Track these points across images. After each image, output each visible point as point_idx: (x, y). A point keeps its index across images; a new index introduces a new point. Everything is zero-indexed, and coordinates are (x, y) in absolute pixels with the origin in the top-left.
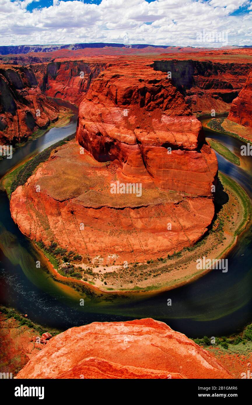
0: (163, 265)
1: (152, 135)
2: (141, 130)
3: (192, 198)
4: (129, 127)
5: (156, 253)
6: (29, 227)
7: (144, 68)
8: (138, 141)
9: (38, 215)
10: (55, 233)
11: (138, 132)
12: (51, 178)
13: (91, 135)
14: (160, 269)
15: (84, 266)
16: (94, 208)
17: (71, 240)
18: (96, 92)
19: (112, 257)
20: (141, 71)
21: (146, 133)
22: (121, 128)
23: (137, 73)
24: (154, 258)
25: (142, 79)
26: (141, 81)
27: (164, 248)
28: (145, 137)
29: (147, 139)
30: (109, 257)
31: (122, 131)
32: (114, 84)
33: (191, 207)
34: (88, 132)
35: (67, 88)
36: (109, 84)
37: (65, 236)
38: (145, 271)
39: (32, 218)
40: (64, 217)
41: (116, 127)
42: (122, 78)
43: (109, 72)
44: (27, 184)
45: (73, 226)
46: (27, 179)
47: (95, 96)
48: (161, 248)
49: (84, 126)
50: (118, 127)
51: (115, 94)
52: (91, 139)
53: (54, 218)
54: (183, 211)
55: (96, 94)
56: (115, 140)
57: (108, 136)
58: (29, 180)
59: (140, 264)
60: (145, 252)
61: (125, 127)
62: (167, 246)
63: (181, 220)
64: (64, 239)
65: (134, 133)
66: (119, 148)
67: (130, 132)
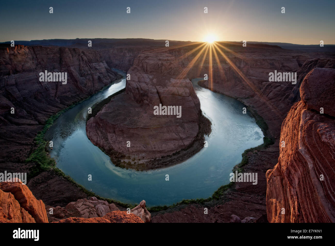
0: (171, 159)
1: (165, 89)
2: (160, 86)
3: (187, 123)
4: (153, 85)
5: (166, 152)
6: (96, 140)
7: (163, 53)
8: (158, 93)
9: (102, 133)
10: (111, 143)
11: (158, 87)
12: (110, 113)
13: (133, 89)
14: (168, 161)
15: (127, 161)
16: (133, 129)
17: (120, 146)
18: (136, 65)
19: (143, 155)
20: (161, 54)
21: (162, 88)
22: (149, 85)
23: (158, 55)
24: (165, 155)
25: (161, 59)
26: (160, 60)
27: (171, 149)
28: (161, 90)
29: (163, 91)
30: (141, 155)
31: (149, 87)
32: (146, 61)
33: (186, 127)
34: (131, 88)
35: (122, 63)
36: (143, 61)
37: (117, 144)
38: (160, 162)
39: (99, 135)
40: (117, 134)
41: (146, 85)
42: (150, 58)
43: (143, 55)
44: (96, 116)
45: (121, 138)
46: (97, 113)
47: (136, 68)
48: (169, 150)
49: (129, 84)
50: (147, 85)
51: (146, 67)
52: (133, 91)
53: (111, 134)
54: (181, 129)
55: (136, 67)
56: (145, 91)
57: (142, 90)
58: (98, 114)
59: (157, 159)
60: (160, 152)
61: (151, 84)
62: (172, 148)
63: (180, 134)
64: (116, 146)
65: (156, 88)
66: (148, 96)
67: (154, 87)
